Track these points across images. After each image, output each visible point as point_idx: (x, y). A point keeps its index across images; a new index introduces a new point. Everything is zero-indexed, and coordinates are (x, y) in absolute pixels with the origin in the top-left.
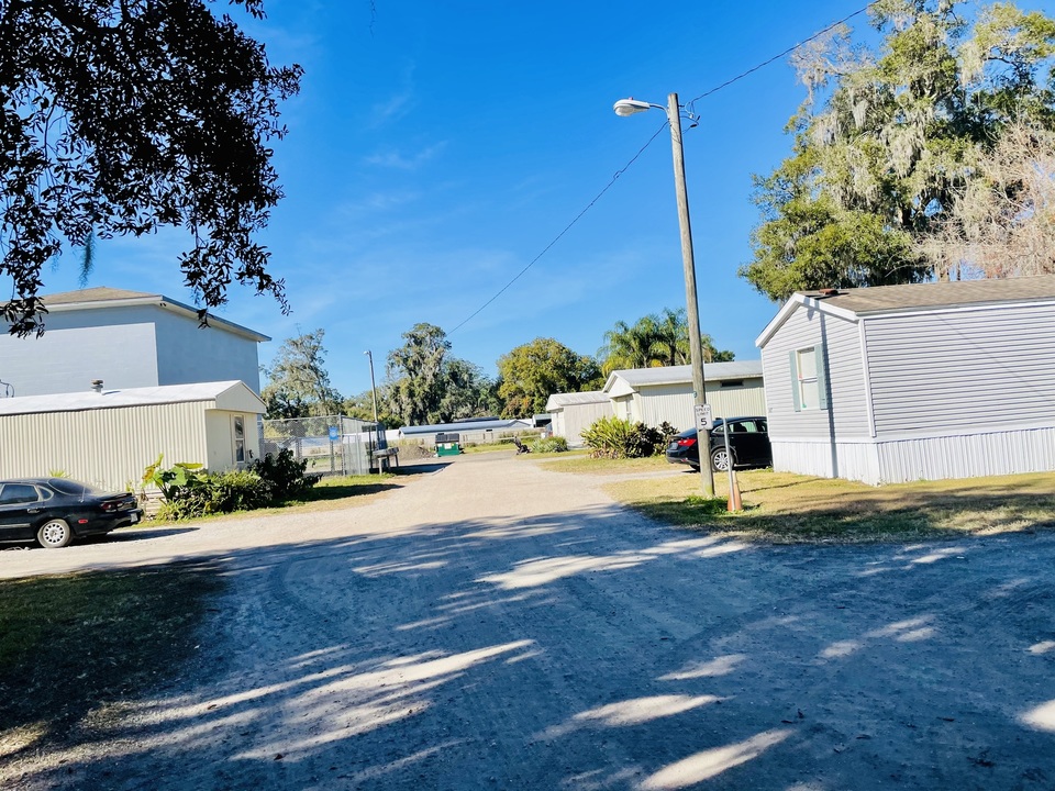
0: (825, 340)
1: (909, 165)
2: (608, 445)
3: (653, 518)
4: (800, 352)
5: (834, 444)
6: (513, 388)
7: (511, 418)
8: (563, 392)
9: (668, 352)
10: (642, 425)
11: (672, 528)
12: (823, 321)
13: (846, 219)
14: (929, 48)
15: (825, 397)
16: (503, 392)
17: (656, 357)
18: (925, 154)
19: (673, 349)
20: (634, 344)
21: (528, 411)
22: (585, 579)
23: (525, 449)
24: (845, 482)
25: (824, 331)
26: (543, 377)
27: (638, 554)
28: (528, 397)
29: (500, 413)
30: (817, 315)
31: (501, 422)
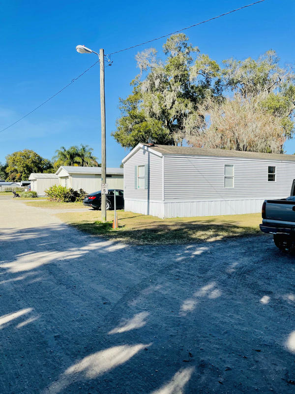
0: (149, 163)
1: (171, 106)
2: (56, 196)
3: (82, 231)
4: (139, 166)
5: (149, 202)
6: (13, 169)
7: (11, 182)
8: (36, 173)
9: (81, 161)
10: (72, 189)
11: (92, 236)
12: (149, 156)
13: (150, 121)
14: (181, 65)
15: (147, 184)
16: (8, 170)
17: (76, 162)
18: (176, 103)
19: (83, 160)
20: (68, 156)
21: (19, 179)
22: (56, 265)
23: (18, 195)
24: (152, 217)
25: (149, 159)
26: (27, 166)
27: (79, 250)
28: (19, 173)
29: (6, 179)
30: (147, 153)
31: (6, 183)
